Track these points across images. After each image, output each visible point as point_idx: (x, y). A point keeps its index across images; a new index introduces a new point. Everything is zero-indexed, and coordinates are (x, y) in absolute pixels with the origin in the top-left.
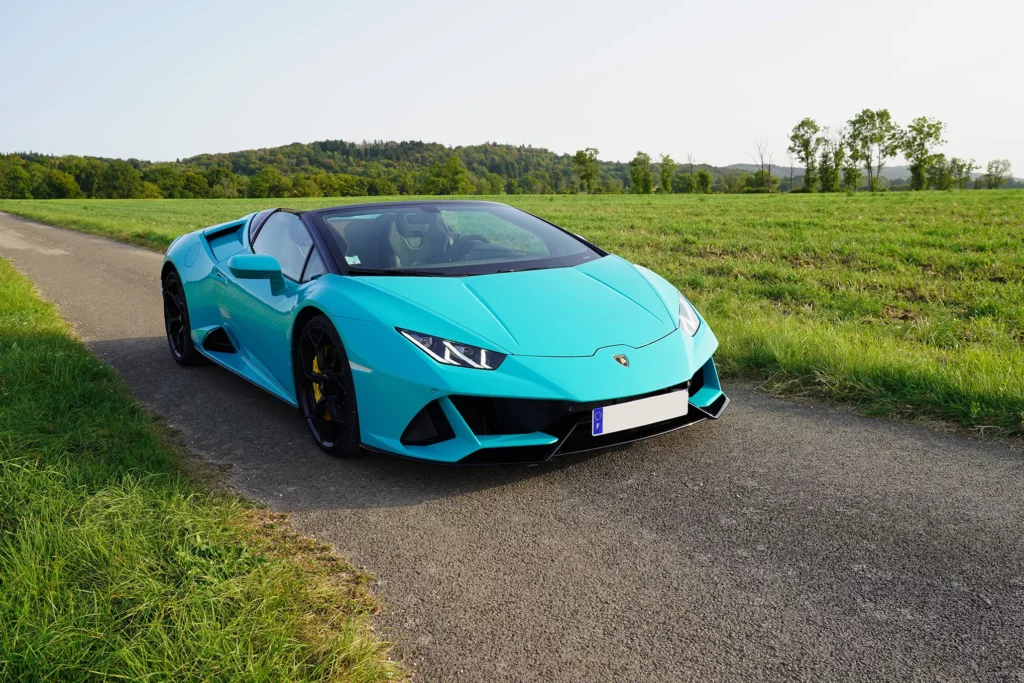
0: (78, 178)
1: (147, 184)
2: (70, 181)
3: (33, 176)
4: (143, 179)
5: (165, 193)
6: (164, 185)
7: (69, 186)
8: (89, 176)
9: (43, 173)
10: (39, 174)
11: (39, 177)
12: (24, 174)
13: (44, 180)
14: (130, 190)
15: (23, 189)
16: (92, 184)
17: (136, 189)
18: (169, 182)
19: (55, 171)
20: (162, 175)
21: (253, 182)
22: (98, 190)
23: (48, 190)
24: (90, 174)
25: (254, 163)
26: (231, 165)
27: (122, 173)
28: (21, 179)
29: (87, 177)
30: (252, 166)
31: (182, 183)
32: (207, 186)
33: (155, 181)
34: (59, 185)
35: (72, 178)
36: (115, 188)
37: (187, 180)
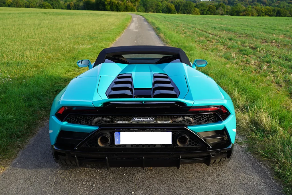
0: (176, 6)
1: (196, 9)
2: (173, 7)
3: (163, 5)
4: (195, 7)
5: (201, 12)
6: (201, 9)
7: (172, 9)
8: (179, 5)
9: (166, 4)
10: (164, 5)
11: (164, 6)
12: (160, 4)
13: (166, 7)
14: (190, 10)
15: (159, 9)
16: (180, 8)
17: (192, 10)
18: (203, 8)
19: (169, 4)
20: (201, 5)
21: (232, 9)
22: (181, 10)
23: (166, 10)
24: (180, 4)
25: (236, 1)
26: (227, 2)
27: (189, 5)
28: (159, 6)
29: (178, 6)
30: (235, 2)
31: (207, 8)
32: (215, 10)
33: (198, 8)
34: (170, 8)
35: (174, 6)
36: (186, 10)
37: (210, 8)
